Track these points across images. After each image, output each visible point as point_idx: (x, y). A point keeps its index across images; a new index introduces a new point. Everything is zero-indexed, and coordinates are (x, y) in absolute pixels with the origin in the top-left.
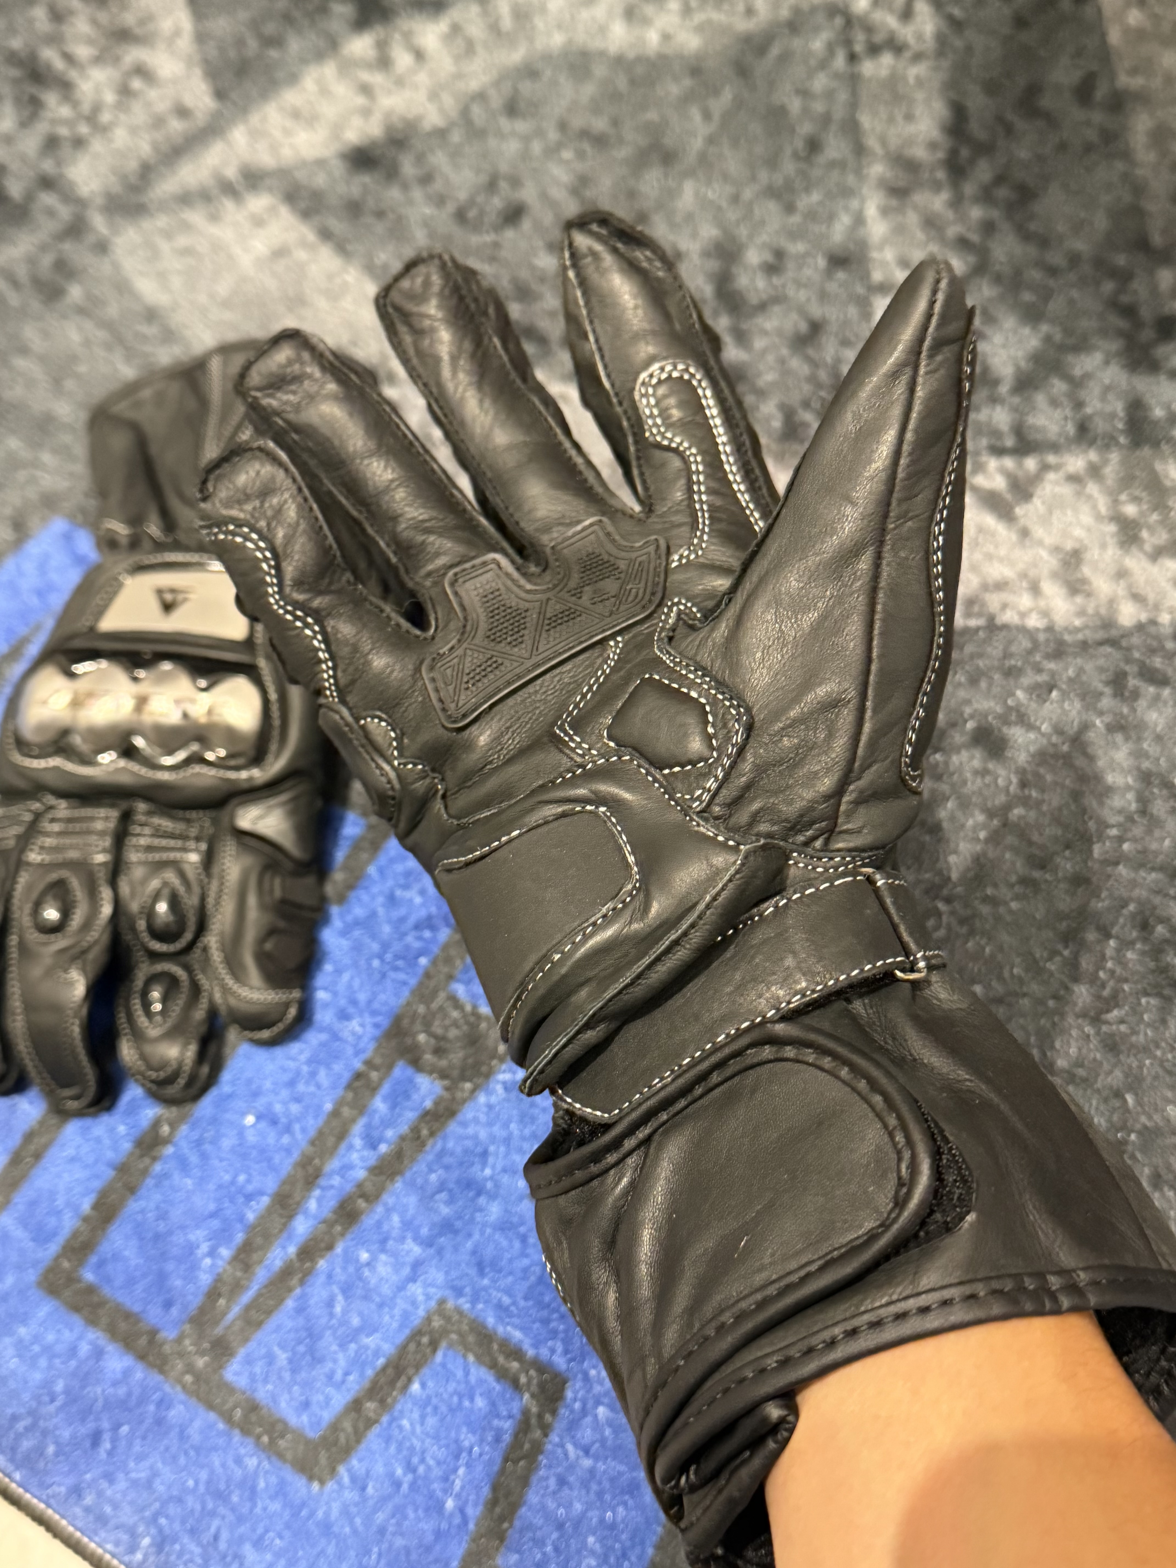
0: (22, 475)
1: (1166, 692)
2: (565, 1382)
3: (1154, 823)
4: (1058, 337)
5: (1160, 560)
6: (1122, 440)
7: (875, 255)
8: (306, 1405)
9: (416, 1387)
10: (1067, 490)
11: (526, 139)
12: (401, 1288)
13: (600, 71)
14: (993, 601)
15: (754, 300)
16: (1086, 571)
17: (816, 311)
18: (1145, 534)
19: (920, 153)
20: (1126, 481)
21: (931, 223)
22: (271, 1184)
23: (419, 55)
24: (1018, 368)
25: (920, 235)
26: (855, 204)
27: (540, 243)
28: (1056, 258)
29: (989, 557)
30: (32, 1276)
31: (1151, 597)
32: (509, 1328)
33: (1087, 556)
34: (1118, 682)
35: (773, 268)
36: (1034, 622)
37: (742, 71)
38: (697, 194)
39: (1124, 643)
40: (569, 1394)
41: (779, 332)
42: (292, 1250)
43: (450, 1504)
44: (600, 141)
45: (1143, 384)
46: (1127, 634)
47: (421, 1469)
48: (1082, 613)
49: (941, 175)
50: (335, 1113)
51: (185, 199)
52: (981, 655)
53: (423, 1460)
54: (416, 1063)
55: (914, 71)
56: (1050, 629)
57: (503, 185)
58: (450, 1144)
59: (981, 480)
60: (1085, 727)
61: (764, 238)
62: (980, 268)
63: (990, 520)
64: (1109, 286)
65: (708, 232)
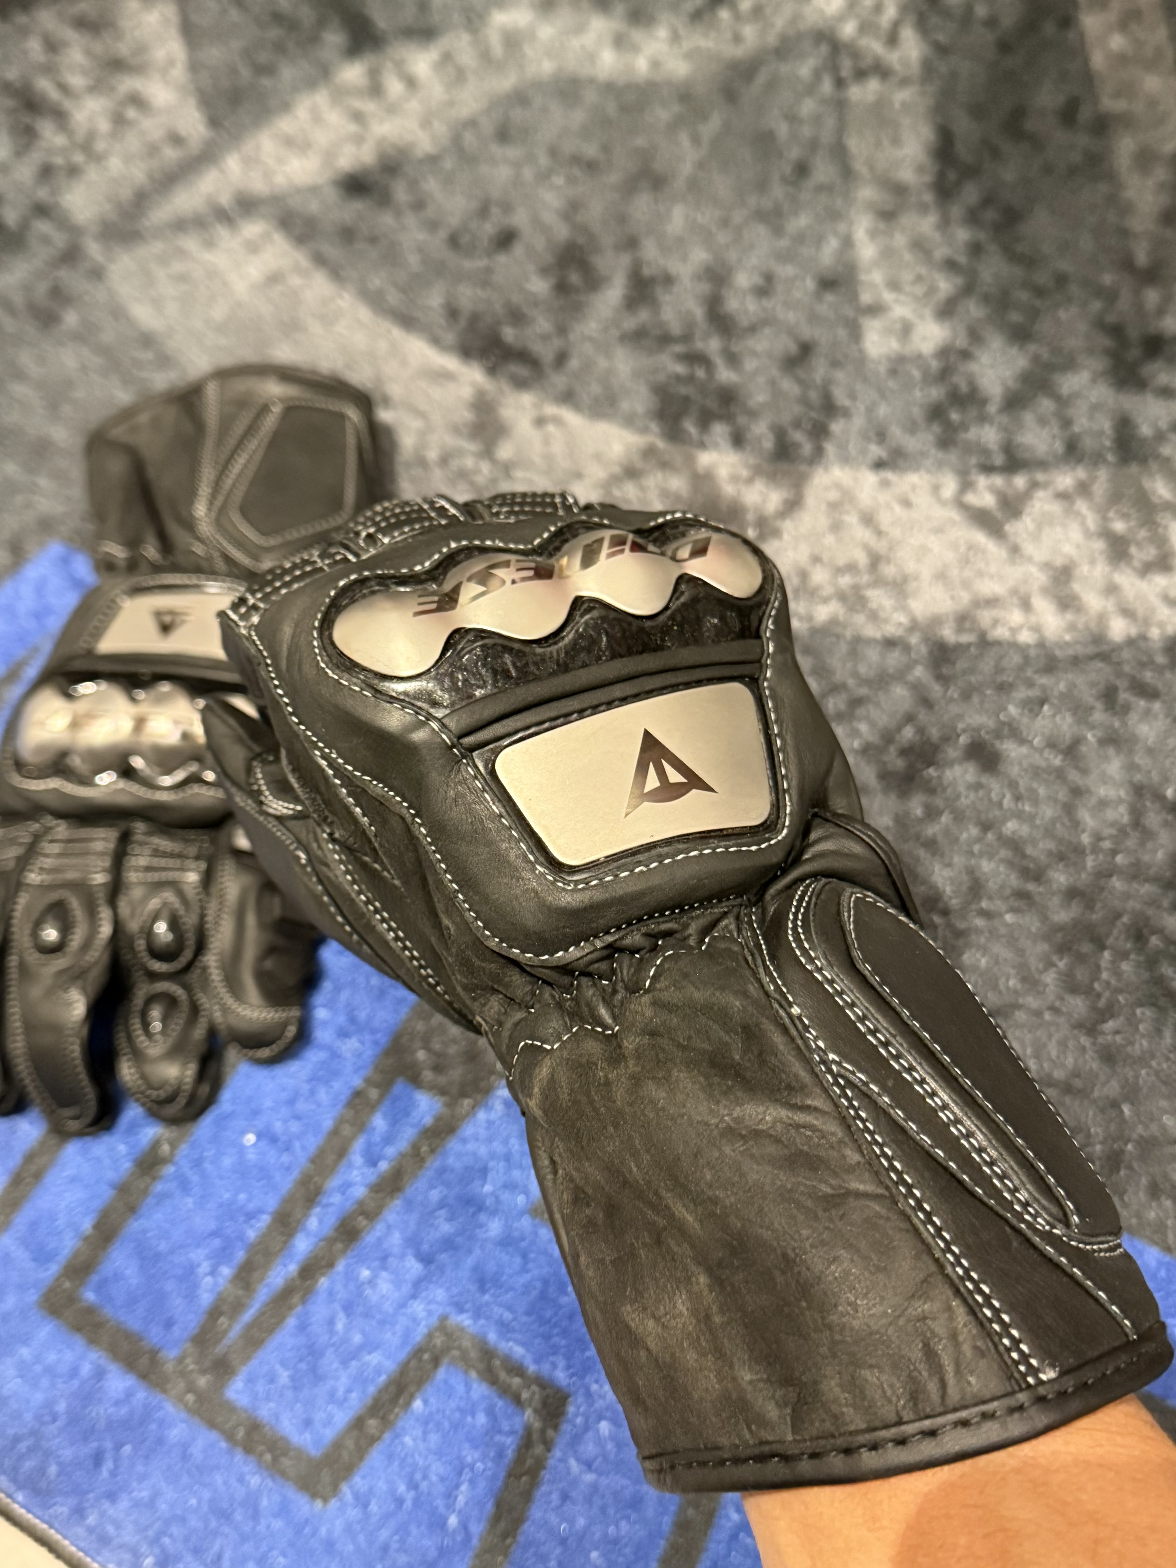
0: (19, 500)
1: (1157, 706)
2: (567, 1396)
3: (1147, 835)
4: (1046, 356)
5: (1149, 576)
6: (1110, 457)
7: (863, 277)
8: (308, 1423)
9: (417, 1404)
10: (1056, 508)
11: (518, 166)
12: (402, 1305)
13: (590, 97)
14: (985, 617)
15: (744, 322)
16: (1076, 587)
17: (807, 332)
18: (1133, 550)
19: (907, 175)
20: (1115, 497)
21: (919, 246)
22: (272, 1203)
23: (411, 83)
24: (1007, 388)
25: (908, 257)
26: (843, 227)
27: (531, 268)
28: (1042, 278)
29: (980, 574)
30: (33, 1296)
31: (1140, 612)
32: (511, 1344)
33: (1077, 572)
34: (1109, 696)
35: (763, 291)
36: (1025, 637)
37: (730, 96)
38: (686, 218)
39: (1115, 659)
40: (571, 1409)
41: (770, 354)
42: (293, 1268)
43: (453, 1521)
44: (590, 167)
45: (1130, 402)
46: (1117, 648)
47: (424, 1485)
48: (1072, 628)
49: (928, 197)
50: (335, 1132)
51: (180, 225)
52: (973, 671)
53: (425, 1477)
54: (415, 1081)
55: (901, 96)
56: (1041, 644)
57: (495, 211)
58: (450, 1161)
59: (971, 498)
60: (1077, 741)
61: (753, 260)
62: (968, 289)
63: (980, 538)
64: (1096, 306)
65: (699, 256)
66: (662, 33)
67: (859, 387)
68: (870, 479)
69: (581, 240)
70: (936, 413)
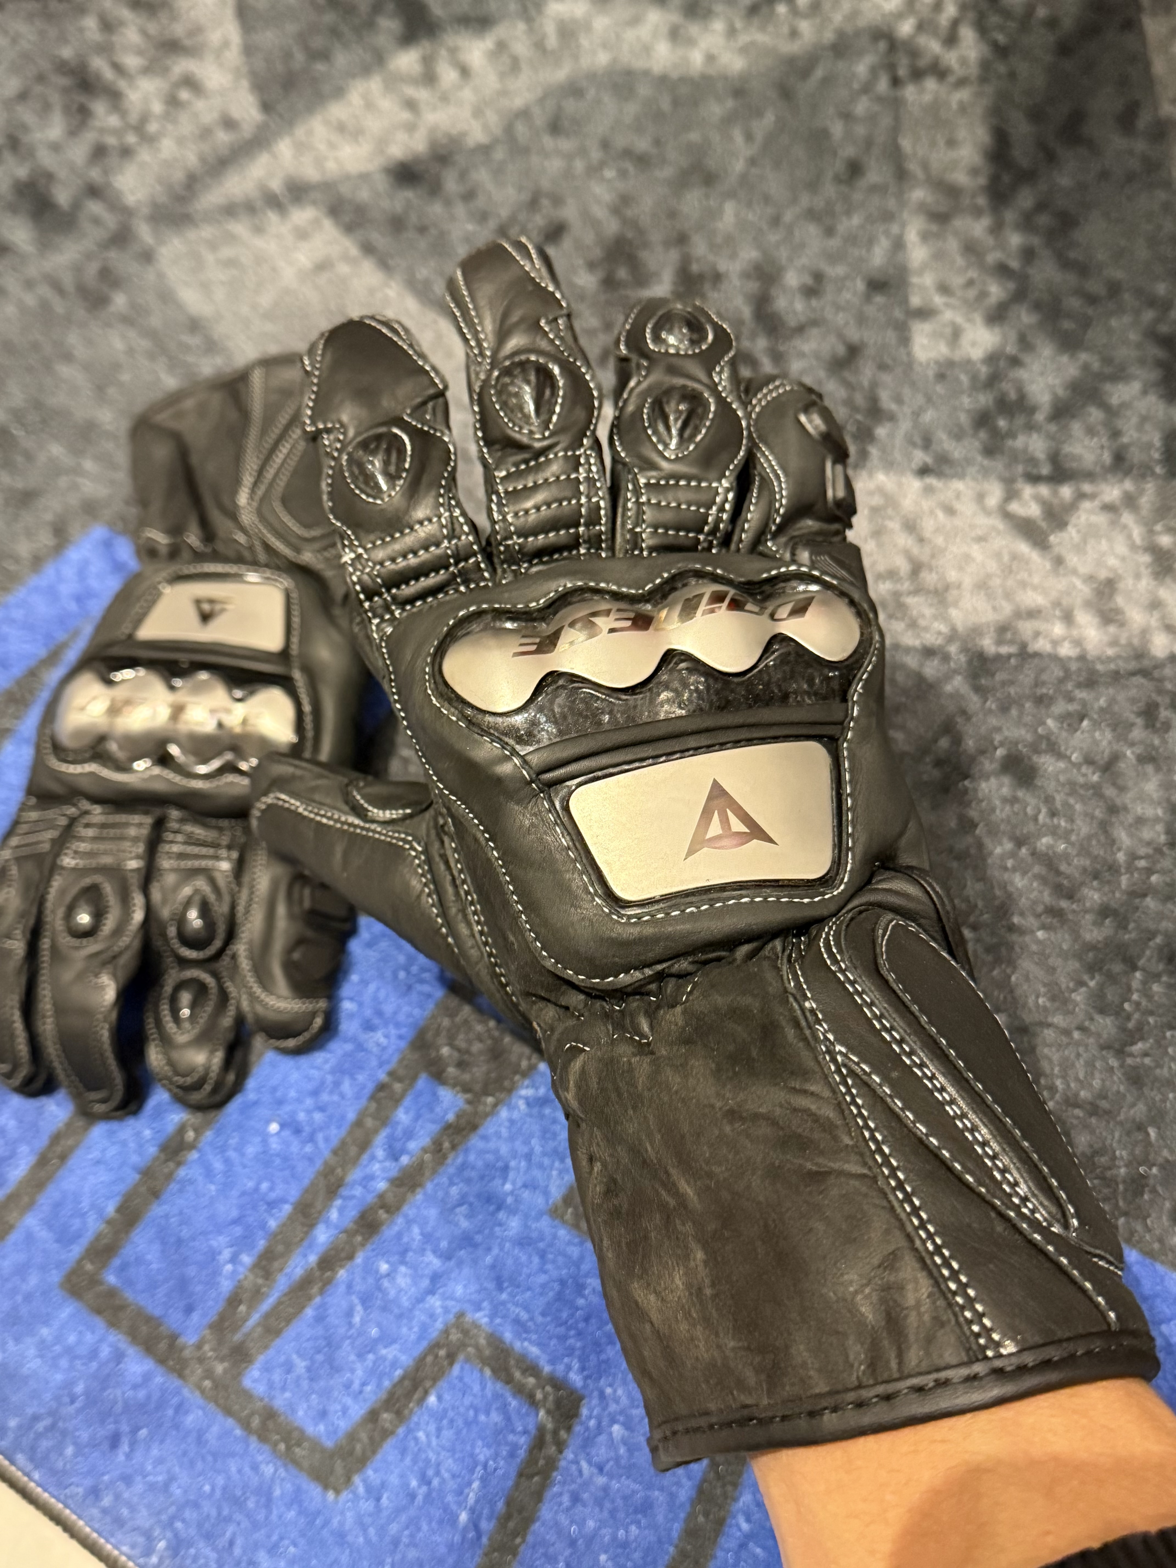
0: (63, 482)
2: (581, 1398)
4: (1096, 365)
6: (1158, 470)
7: (915, 280)
8: (323, 1414)
9: (432, 1399)
10: (1101, 519)
11: (569, 157)
12: (420, 1300)
13: (644, 90)
14: (1026, 628)
15: (792, 322)
16: (1120, 600)
17: (854, 334)
19: (961, 178)
20: (1162, 512)
21: (971, 249)
22: (294, 1193)
23: (465, 72)
24: (1055, 395)
25: (960, 261)
26: (895, 229)
27: (581, 262)
28: (1095, 286)
29: (1024, 585)
30: (55, 1277)
32: (526, 1344)
33: (1121, 586)
34: (1149, 713)
35: (811, 291)
36: (1066, 650)
37: (786, 93)
38: (737, 215)
39: (1156, 674)
40: (584, 1411)
41: (817, 355)
42: (313, 1259)
43: (463, 1517)
44: (643, 161)
46: (1159, 665)
47: (436, 1482)
48: (1114, 643)
49: (982, 201)
50: (359, 1123)
51: (230, 210)
52: (1012, 683)
53: (438, 1473)
54: (438, 1076)
55: (957, 97)
56: (1082, 658)
57: (545, 202)
58: (472, 1157)
59: (1015, 507)
60: (1116, 758)
61: (804, 261)
62: (1019, 296)
63: (1023, 548)
64: (1149, 315)
65: (749, 254)
66: (718, 26)
67: (907, 392)
68: (915, 484)
69: (630, 235)
70: (983, 420)
